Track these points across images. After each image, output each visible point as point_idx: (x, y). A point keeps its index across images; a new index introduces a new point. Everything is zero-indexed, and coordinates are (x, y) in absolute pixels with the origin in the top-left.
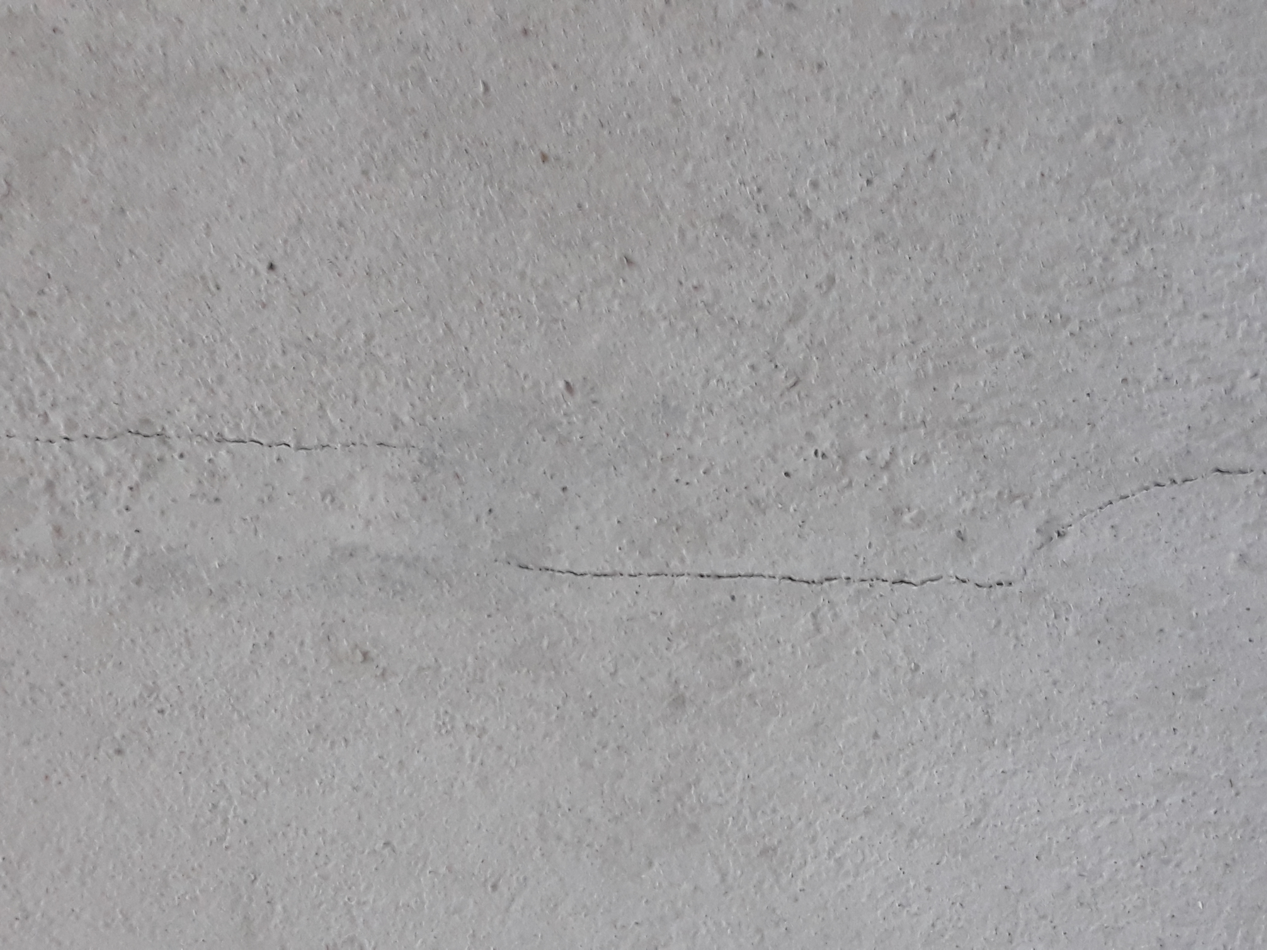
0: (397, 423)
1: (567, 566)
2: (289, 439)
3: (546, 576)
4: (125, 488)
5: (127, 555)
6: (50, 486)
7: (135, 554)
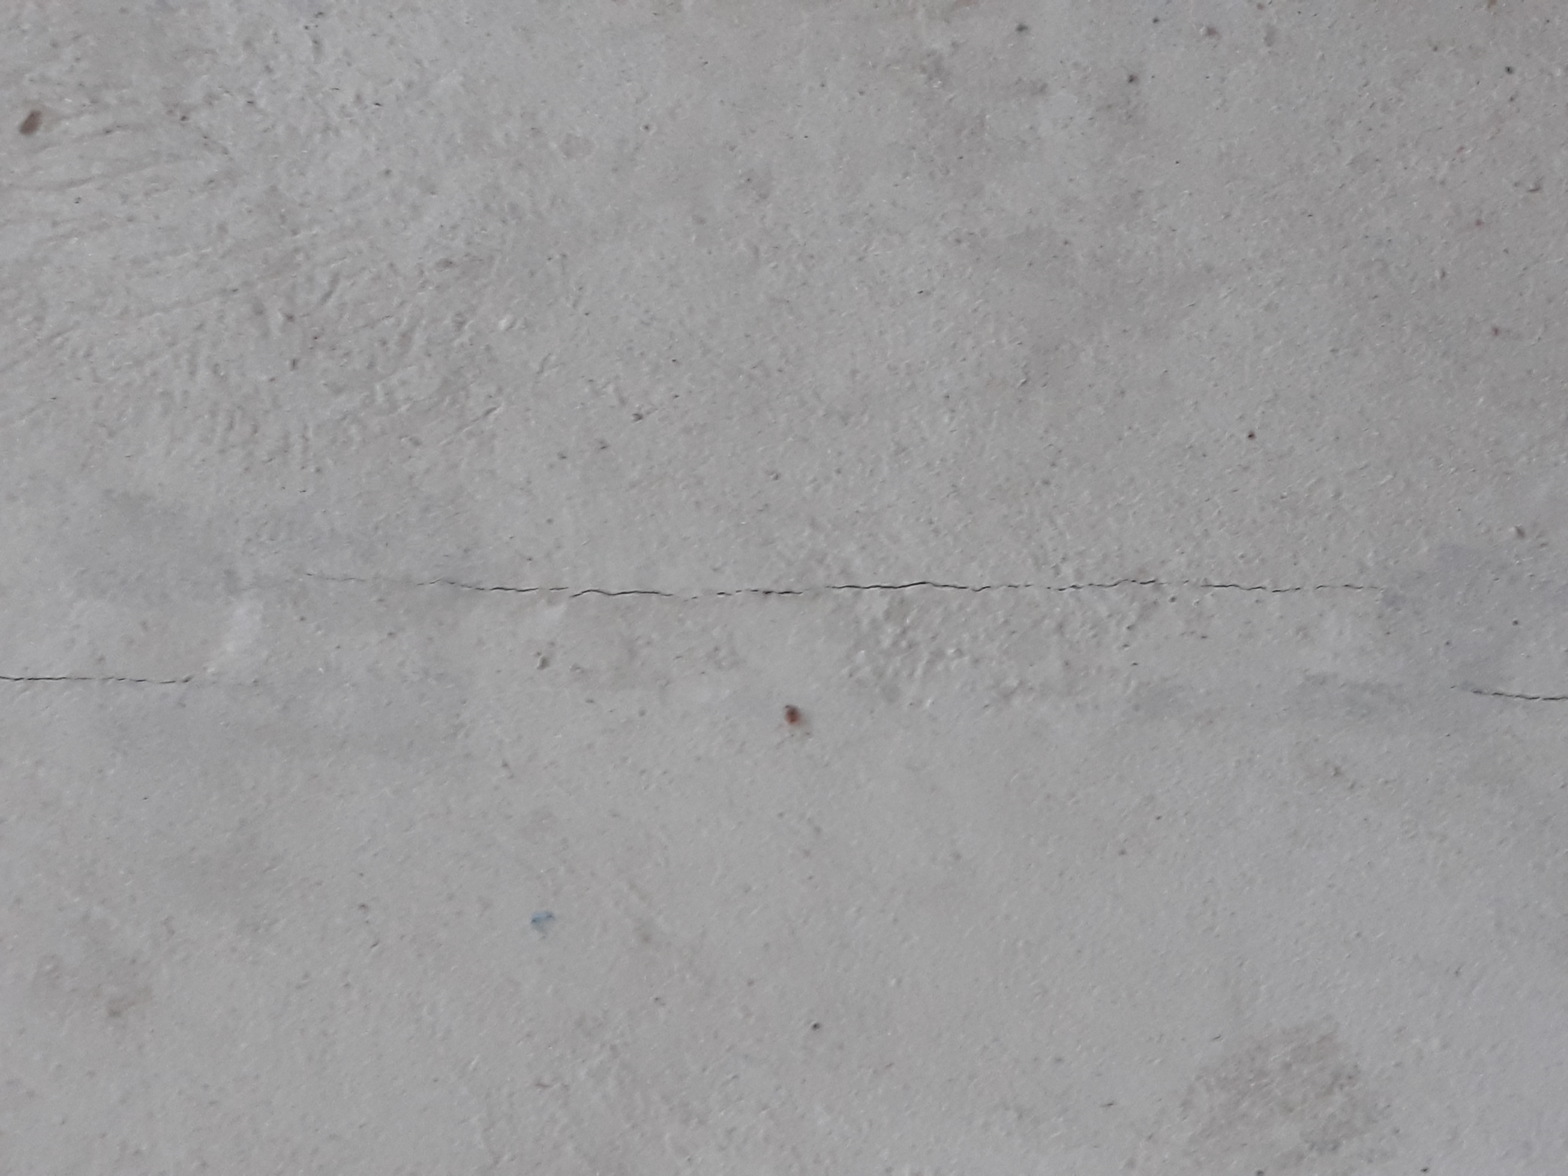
0: (1363, 569)
1: (1518, 692)
2: (1266, 583)
3: (1499, 700)
4: (1124, 629)
5: (1127, 685)
6: (1060, 627)
7: (1133, 683)
